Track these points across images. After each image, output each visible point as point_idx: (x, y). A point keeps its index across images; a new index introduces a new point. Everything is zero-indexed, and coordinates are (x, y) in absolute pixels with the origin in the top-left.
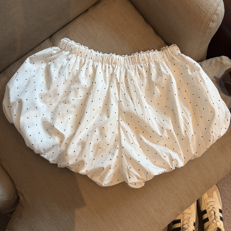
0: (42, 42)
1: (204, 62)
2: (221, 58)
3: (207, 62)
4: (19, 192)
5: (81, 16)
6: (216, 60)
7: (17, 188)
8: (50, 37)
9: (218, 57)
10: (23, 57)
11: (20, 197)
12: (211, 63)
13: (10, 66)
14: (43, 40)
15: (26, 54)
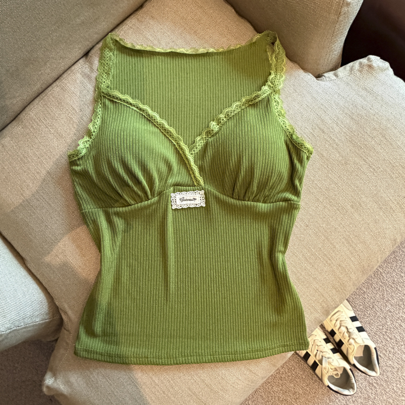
2: (369, 60)
3: (345, 68)
4: (61, 309)
6: (361, 63)
8: (86, 54)
9: (363, 59)
11: (64, 317)
12: (352, 69)
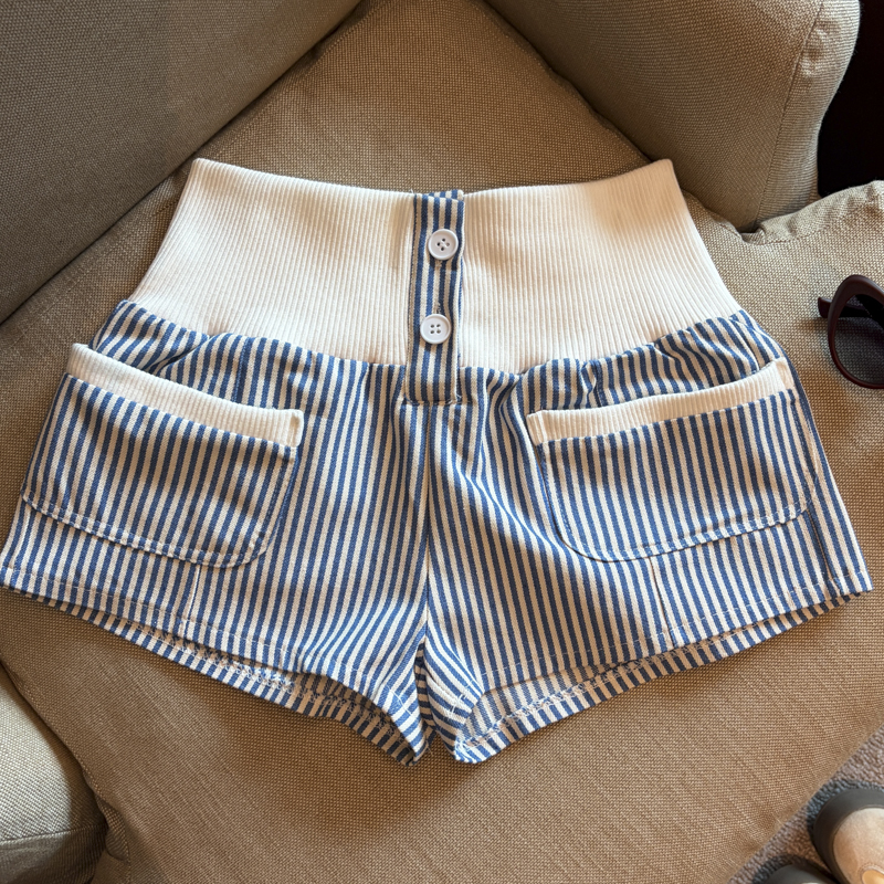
0: (144, 198)
1: (806, 211)
2: (871, 192)
3: (815, 211)
4: (104, 803)
5: (290, 80)
6: (851, 202)
7: (95, 787)
9: (859, 188)
10: (75, 263)
11: (110, 821)
12: (830, 215)
13: (30, 303)
14: (149, 189)
15: (87, 248)
